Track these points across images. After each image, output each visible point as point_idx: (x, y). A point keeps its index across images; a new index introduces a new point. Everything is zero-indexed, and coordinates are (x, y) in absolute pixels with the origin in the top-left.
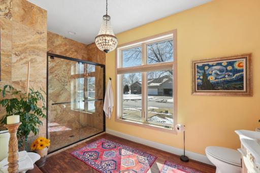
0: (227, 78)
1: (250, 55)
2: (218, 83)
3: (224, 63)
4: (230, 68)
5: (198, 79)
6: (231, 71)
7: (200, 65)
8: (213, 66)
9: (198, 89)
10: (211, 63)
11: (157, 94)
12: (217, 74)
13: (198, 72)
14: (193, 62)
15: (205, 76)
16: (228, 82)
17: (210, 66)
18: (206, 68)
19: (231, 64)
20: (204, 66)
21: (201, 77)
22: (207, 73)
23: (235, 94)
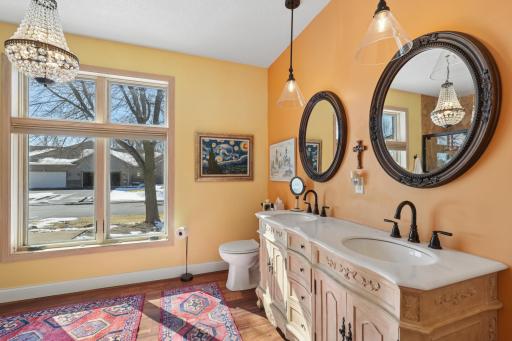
0: (234, 160)
1: (252, 137)
2: (225, 165)
3: (232, 143)
4: (236, 148)
5: (204, 158)
6: (237, 152)
7: (207, 140)
8: (220, 143)
9: (204, 173)
10: (219, 140)
11: (64, 186)
12: (224, 154)
13: (204, 150)
14: (198, 133)
15: (213, 155)
16: (235, 164)
17: (218, 143)
18: (214, 145)
19: (237, 144)
20: (211, 142)
21: (208, 157)
22: (214, 151)
23: (241, 179)
